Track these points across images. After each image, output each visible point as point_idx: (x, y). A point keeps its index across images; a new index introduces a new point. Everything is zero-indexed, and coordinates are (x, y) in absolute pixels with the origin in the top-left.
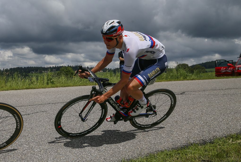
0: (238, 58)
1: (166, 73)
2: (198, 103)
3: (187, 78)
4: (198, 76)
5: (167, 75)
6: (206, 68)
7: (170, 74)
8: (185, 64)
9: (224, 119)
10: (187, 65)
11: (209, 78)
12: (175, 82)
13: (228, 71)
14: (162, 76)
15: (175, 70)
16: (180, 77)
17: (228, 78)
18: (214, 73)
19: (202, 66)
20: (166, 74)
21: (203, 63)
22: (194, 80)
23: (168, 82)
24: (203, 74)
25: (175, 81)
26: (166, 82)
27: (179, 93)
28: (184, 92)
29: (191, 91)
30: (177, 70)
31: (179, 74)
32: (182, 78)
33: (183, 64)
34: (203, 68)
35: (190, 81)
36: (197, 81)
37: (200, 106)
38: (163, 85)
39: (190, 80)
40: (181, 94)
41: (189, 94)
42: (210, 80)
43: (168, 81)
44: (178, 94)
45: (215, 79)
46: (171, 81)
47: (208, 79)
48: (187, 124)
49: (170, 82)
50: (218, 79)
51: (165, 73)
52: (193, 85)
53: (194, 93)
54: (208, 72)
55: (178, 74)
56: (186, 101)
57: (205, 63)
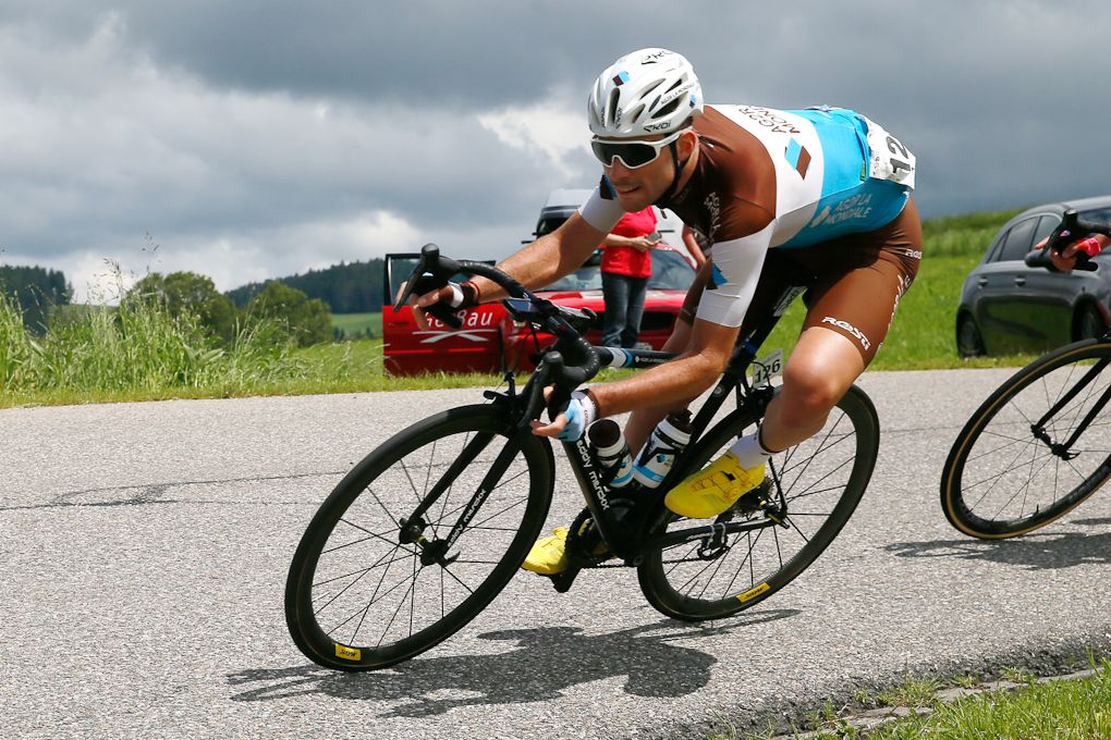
0: (523, 242)
1: (38, 342)
2: (247, 565)
3: (191, 384)
4: (268, 370)
5: (49, 358)
6: (336, 310)
7: (73, 346)
8: (190, 274)
9: (412, 682)
10: (206, 285)
11: (341, 382)
12: (103, 410)
13: (462, 333)
14: (12, 367)
15: (108, 320)
16: (141, 374)
17: (458, 386)
18: (376, 351)
19: (312, 296)
20: (39, 349)
21: (311, 275)
22: (239, 395)
23: (55, 409)
24: (302, 354)
25: (102, 401)
26: (42, 414)
27: (125, 496)
28: (159, 489)
29: (208, 477)
30: (118, 320)
31: (133, 352)
32: (154, 381)
33: (179, 276)
34: (315, 311)
35: (206, 402)
36: (255, 403)
37: (258, 592)
38: (15, 436)
39: (207, 396)
40: (137, 501)
41: (193, 498)
42: (344, 399)
43: (52, 403)
44: (116, 499)
45: (374, 390)
46: (75, 403)
47: (333, 391)
48: (165, 723)
49: (65, 409)
50: (396, 389)
51: (33, 344)
52: (224, 434)
53: (226, 492)
54: (347, 334)
55: (124, 347)
56: (165, 553)
57: (325, 272)
